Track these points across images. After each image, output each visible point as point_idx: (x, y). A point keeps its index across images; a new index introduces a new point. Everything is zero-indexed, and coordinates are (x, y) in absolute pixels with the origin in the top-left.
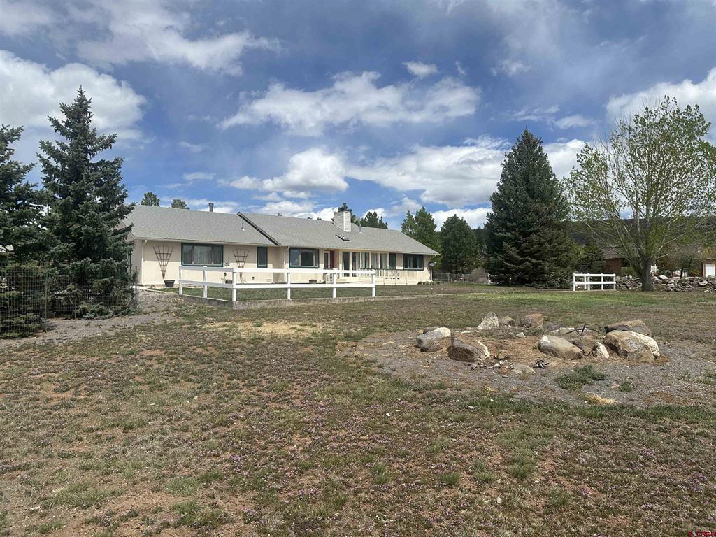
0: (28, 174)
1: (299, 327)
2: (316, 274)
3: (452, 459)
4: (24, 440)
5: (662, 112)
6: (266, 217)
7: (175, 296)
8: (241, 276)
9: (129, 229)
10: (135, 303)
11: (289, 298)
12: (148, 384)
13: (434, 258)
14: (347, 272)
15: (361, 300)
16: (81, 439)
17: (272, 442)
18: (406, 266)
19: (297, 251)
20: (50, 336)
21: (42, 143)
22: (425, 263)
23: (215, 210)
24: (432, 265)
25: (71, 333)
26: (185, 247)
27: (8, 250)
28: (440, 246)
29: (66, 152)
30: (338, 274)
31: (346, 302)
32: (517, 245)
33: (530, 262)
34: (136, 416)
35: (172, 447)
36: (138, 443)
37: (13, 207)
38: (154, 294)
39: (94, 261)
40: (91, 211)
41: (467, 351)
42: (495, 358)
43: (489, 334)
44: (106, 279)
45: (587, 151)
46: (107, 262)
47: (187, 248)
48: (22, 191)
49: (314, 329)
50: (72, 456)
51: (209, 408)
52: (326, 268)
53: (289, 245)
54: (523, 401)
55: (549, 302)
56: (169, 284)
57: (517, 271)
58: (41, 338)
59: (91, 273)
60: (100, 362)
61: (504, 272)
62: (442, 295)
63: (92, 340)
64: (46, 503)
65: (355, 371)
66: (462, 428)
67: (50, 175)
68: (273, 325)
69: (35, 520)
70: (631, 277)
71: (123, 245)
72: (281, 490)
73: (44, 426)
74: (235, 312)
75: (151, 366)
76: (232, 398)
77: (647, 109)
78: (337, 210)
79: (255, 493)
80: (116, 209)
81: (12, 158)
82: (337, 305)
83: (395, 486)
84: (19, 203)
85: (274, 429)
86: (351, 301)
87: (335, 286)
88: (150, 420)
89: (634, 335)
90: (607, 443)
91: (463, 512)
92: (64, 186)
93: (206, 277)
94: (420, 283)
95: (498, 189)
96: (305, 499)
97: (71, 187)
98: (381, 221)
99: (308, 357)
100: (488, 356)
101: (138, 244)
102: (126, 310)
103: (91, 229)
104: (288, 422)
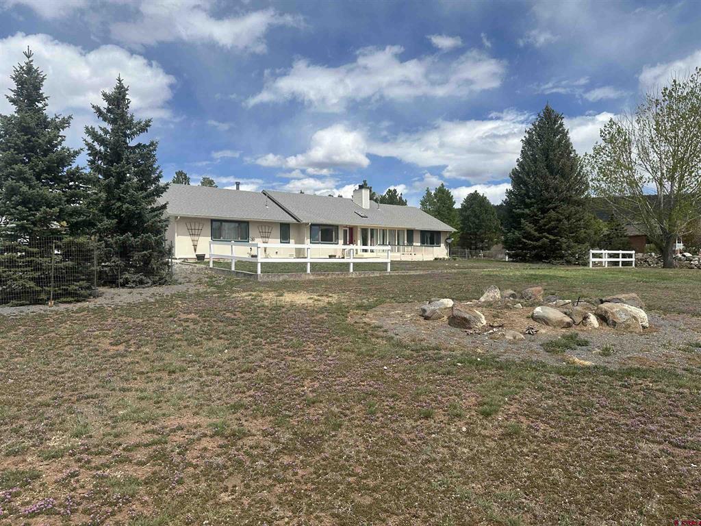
0: (77, 158)
1: (316, 298)
2: (336, 250)
3: (432, 400)
4: (91, 378)
5: (692, 85)
6: (289, 194)
7: (206, 269)
8: (265, 251)
9: (164, 207)
10: (171, 274)
11: (309, 271)
12: (186, 340)
13: (452, 235)
14: (365, 247)
15: (377, 274)
16: (136, 379)
17: (288, 384)
18: (423, 242)
19: (317, 227)
20: (99, 301)
21: (87, 128)
22: (443, 239)
23: (242, 188)
24: (449, 241)
25: (117, 300)
26: (214, 223)
27: (62, 226)
28: (459, 223)
29: (108, 137)
30: (357, 250)
31: (362, 276)
32: (535, 222)
33: (547, 238)
34: (177, 364)
35: (207, 386)
36: (180, 383)
37: (66, 188)
38: (187, 267)
39: (135, 236)
40: (131, 191)
41: (465, 319)
42: (490, 326)
43: (489, 305)
44: (145, 252)
45: (612, 125)
46: (146, 237)
47: (216, 225)
48: (73, 174)
49: (330, 299)
50: (129, 390)
51: (237, 359)
52: (345, 243)
53: (310, 222)
54: (507, 361)
55: (561, 277)
56: (201, 258)
57: (534, 248)
58: (93, 303)
59: (132, 246)
60: (145, 323)
61: (522, 249)
62: (455, 271)
63: (135, 305)
64: (115, 420)
65: (362, 335)
66: (447, 380)
67: (95, 158)
68: (294, 296)
69: (108, 429)
70: (653, 254)
71: (159, 222)
72: (292, 416)
73: (106, 369)
74: (260, 284)
75: (188, 326)
76: (256, 352)
77: (675, 81)
78: (357, 187)
79: (272, 418)
80: (152, 188)
81: (64, 144)
82: (353, 279)
83: (383, 417)
84: (71, 184)
85: (289, 375)
86: (366, 276)
87: (352, 260)
88: (189, 367)
89: (626, 308)
90: (571, 394)
91: (433, 436)
92: (107, 168)
93: (234, 252)
94: (436, 259)
95: (518, 165)
96: (311, 423)
97: (113, 169)
98: (400, 198)
99: (322, 322)
100: (485, 324)
101: (172, 220)
102: (163, 281)
103: (132, 207)
104: (301, 370)
